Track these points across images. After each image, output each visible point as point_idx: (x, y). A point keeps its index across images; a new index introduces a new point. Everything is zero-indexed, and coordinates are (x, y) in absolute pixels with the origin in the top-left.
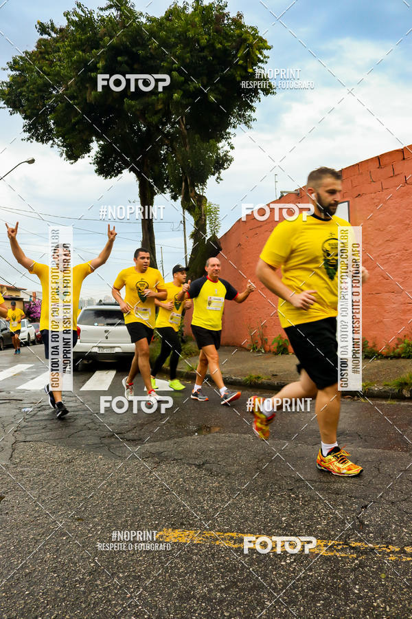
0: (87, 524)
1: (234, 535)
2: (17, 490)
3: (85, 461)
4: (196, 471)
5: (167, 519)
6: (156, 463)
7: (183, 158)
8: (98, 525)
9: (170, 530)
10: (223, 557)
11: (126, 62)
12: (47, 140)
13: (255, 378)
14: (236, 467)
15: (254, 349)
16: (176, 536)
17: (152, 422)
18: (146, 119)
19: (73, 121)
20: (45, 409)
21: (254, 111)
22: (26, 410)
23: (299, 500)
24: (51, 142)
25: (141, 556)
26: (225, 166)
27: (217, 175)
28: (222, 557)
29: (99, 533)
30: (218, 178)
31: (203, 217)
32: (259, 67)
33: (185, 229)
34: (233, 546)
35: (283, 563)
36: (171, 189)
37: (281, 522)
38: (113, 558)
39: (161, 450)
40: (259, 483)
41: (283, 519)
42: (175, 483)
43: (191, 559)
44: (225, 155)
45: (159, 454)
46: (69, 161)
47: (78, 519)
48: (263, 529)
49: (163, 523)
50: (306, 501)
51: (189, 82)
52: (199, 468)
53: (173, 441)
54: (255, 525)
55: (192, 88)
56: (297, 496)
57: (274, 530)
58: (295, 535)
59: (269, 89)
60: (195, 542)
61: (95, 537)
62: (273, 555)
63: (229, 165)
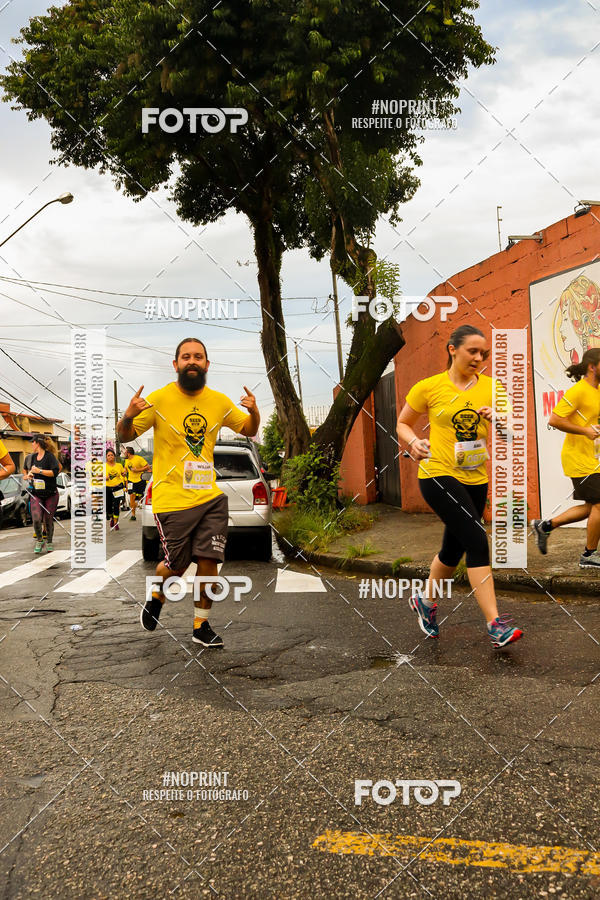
0: (192, 822)
1: (452, 842)
2: (68, 763)
3: (180, 714)
4: (376, 731)
5: (332, 814)
6: (306, 716)
7: (332, 184)
8: (212, 823)
9: (337, 833)
10: (434, 881)
11: (228, 19)
12: (92, 163)
14: (447, 724)
16: (348, 842)
17: (293, 647)
18: (265, 116)
19: (138, 125)
20: (105, 627)
21: (457, 95)
22: (77, 627)
23: (564, 781)
24: (100, 164)
25: (290, 877)
26: (406, 196)
27: (391, 211)
28: (432, 880)
29: (214, 837)
30: (393, 217)
31: (370, 287)
32: (465, 16)
33: (336, 308)
34: (453, 862)
35: (543, 893)
37: (535, 821)
38: (240, 881)
39: (313, 695)
41: (538, 815)
42: (341, 751)
43: (378, 883)
44: (406, 176)
45: (309, 702)
46: (131, 197)
47: (174, 815)
48: (504, 833)
49: (324, 820)
50: (578, 784)
51: (340, 49)
52: (381, 726)
53: (331, 678)
54: (488, 825)
55: (345, 59)
56: (561, 775)
57: (522, 835)
58: (561, 843)
59: (482, 54)
60: (382, 854)
61: (208, 845)
62: (524, 879)
63: (413, 193)
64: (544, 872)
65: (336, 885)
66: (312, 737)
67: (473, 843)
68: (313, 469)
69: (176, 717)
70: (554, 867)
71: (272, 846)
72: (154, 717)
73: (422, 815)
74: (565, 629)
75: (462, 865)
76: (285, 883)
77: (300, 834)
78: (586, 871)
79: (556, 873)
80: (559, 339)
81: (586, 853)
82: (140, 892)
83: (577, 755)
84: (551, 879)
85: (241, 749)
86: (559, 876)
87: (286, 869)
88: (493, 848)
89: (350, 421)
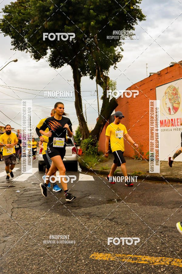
0: (54, 250)
1: (132, 256)
2: (16, 233)
3: (50, 218)
4: (109, 223)
5: (96, 248)
6: (88, 218)
7: (96, 57)
8: (59, 250)
9: (98, 253)
10: (127, 268)
11: (65, 6)
12: (24, 49)
13: (138, 173)
14: (131, 220)
15: (136, 158)
16: (101, 256)
17: (84, 197)
19: (38, 38)
20: (27, 191)
21: (134, 30)
22: (18, 191)
24: (26, 50)
25: (83, 267)
26: (119, 60)
27: (114, 65)
29: (60, 255)
30: (115, 67)
31: (108, 88)
32: (137, 6)
33: (97, 94)
34: (132, 262)
35: (160, 271)
36: (90, 73)
37: (157, 249)
38: (68, 268)
39: (90, 212)
40: (144, 229)
41: (158, 247)
42: (99, 229)
43: (110, 268)
44: (119, 54)
45: (89, 214)
46: (35, 60)
47: (48, 248)
48: (148, 253)
49: (94, 249)
50: (170, 238)
51: (99, 16)
52: (111, 221)
53: (96, 207)
54: (143, 251)
55: (100, 19)
56: (165, 235)
57: (153, 254)
58: (165, 256)
59: (142, 17)
60: (111, 260)
61: (59, 257)
62: (154, 267)
63: (121, 60)
64: (160, 265)
65: (97, 269)
66: (90, 225)
67: (138, 256)
68: (90, 143)
69: (49, 219)
70: (163, 263)
71: (78, 257)
72: (42, 219)
73: (123, 248)
74: (166, 192)
75: (135, 263)
76: (82, 268)
77: (86, 254)
78: (172, 264)
79: (163, 265)
80: (165, 104)
81: (172, 259)
82: (38, 272)
83: (170, 230)
84: (162, 267)
85: (68, 228)
86: (164, 266)
87: (82, 264)
88: (144, 258)
89: (101, 129)
